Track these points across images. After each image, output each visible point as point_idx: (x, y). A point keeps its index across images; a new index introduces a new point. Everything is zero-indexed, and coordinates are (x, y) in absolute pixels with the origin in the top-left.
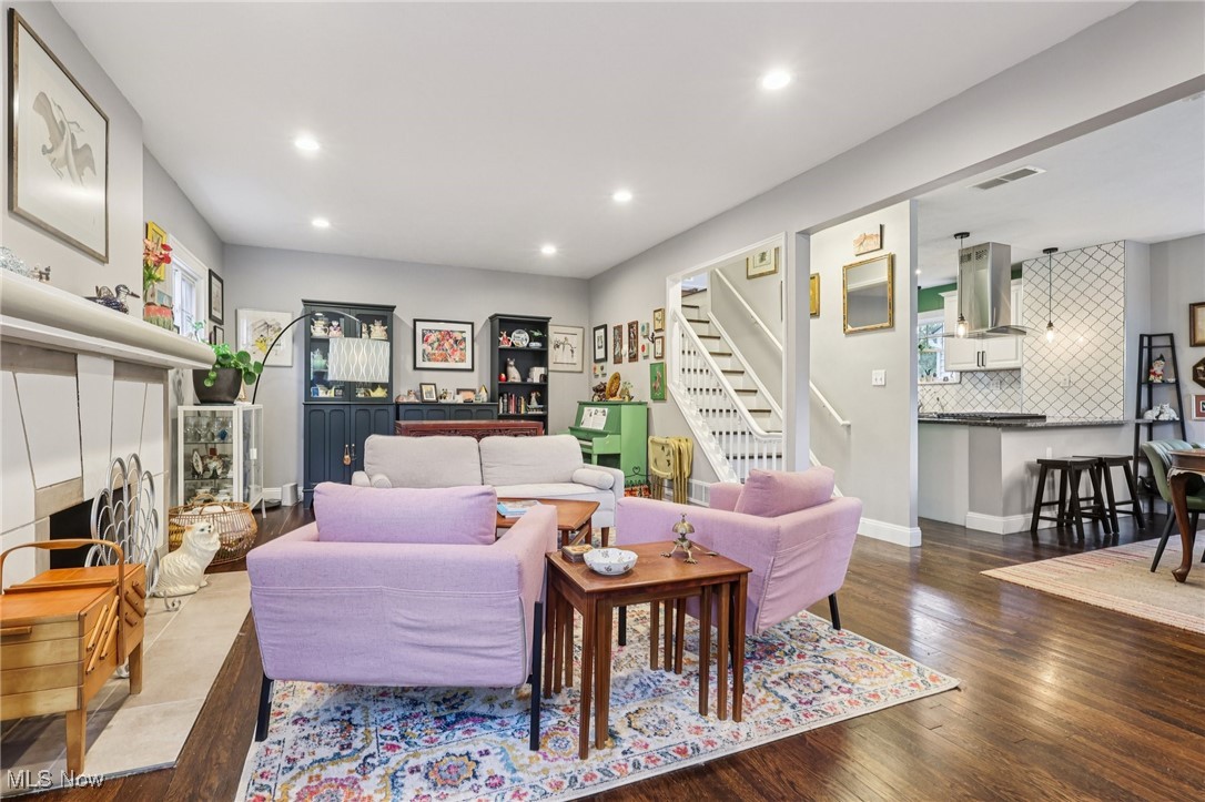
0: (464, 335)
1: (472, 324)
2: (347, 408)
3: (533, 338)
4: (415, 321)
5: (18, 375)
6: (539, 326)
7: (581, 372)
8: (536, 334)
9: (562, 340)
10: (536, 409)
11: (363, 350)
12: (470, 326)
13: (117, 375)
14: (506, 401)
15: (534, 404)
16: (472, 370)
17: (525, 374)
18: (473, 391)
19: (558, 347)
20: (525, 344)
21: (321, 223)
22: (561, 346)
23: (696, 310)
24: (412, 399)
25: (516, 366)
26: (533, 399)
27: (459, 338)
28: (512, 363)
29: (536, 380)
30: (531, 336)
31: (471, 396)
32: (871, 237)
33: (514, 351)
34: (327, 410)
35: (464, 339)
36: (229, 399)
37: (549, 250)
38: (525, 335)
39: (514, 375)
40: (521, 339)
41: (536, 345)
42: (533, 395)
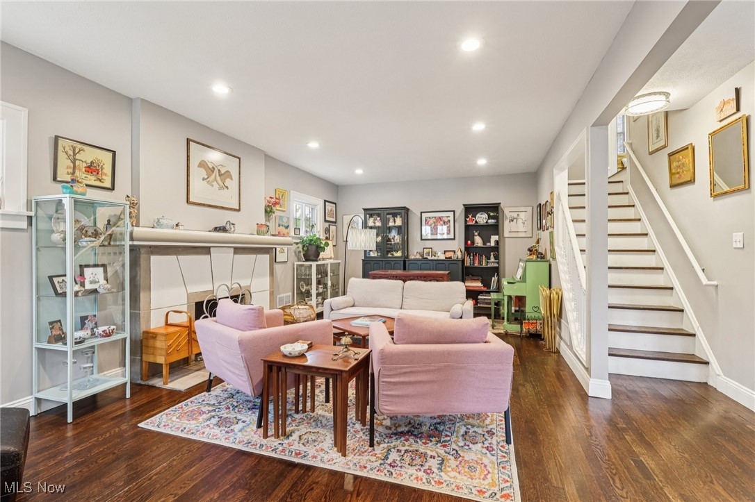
0: (449, 218)
1: (454, 211)
2: (381, 262)
3: (490, 217)
4: (421, 213)
5: (179, 257)
6: (493, 209)
7: (531, 237)
8: (492, 214)
9: (516, 216)
10: (494, 263)
11: (363, 234)
12: (453, 213)
13: (235, 253)
14: (472, 257)
15: (492, 259)
16: (454, 239)
17: (486, 240)
18: (454, 252)
19: (512, 221)
20: (485, 221)
21: (359, 172)
22: (515, 220)
23: (621, 184)
24: (418, 257)
25: (479, 235)
26: (492, 256)
27: (446, 220)
28: (476, 234)
29: (493, 244)
30: (489, 215)
31: (451, 254)
32: (728, 102)
33: (477, 227)
34: (372, 263)
35: (449, 221)
36: (314, 259)
37: (482, 162)
38: (485, 216)
39: (478, 241)
40: (482, 218)
41: (492, 221)
42: (492, 254)
